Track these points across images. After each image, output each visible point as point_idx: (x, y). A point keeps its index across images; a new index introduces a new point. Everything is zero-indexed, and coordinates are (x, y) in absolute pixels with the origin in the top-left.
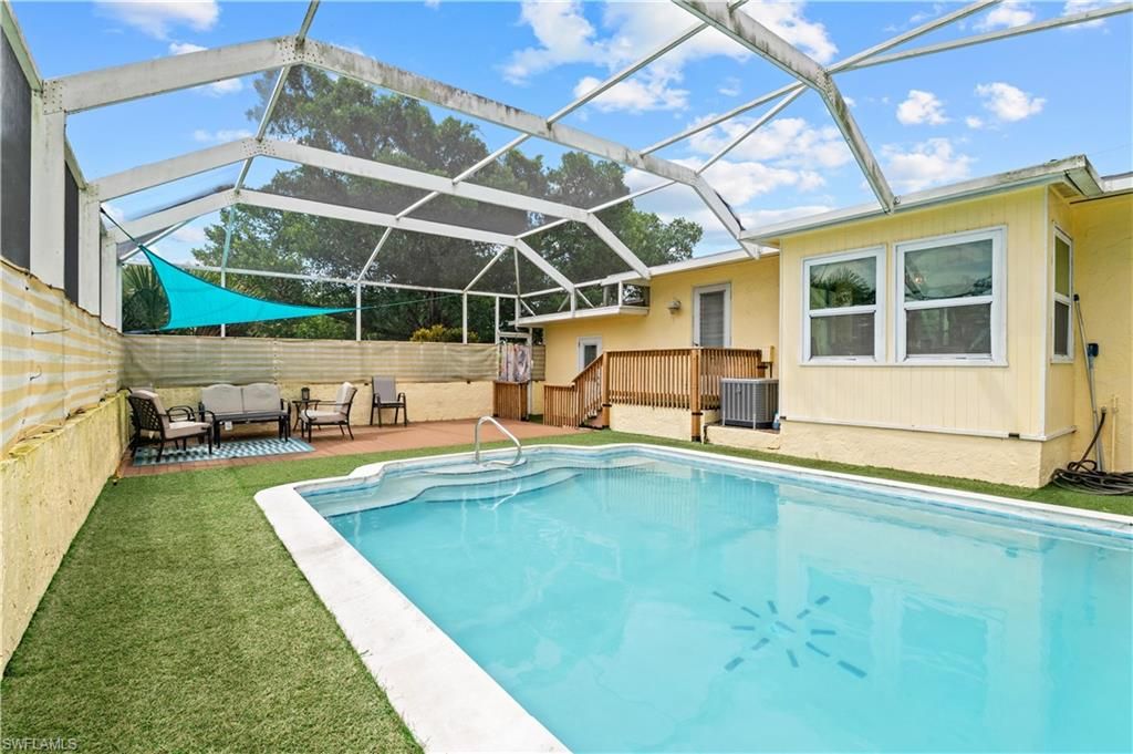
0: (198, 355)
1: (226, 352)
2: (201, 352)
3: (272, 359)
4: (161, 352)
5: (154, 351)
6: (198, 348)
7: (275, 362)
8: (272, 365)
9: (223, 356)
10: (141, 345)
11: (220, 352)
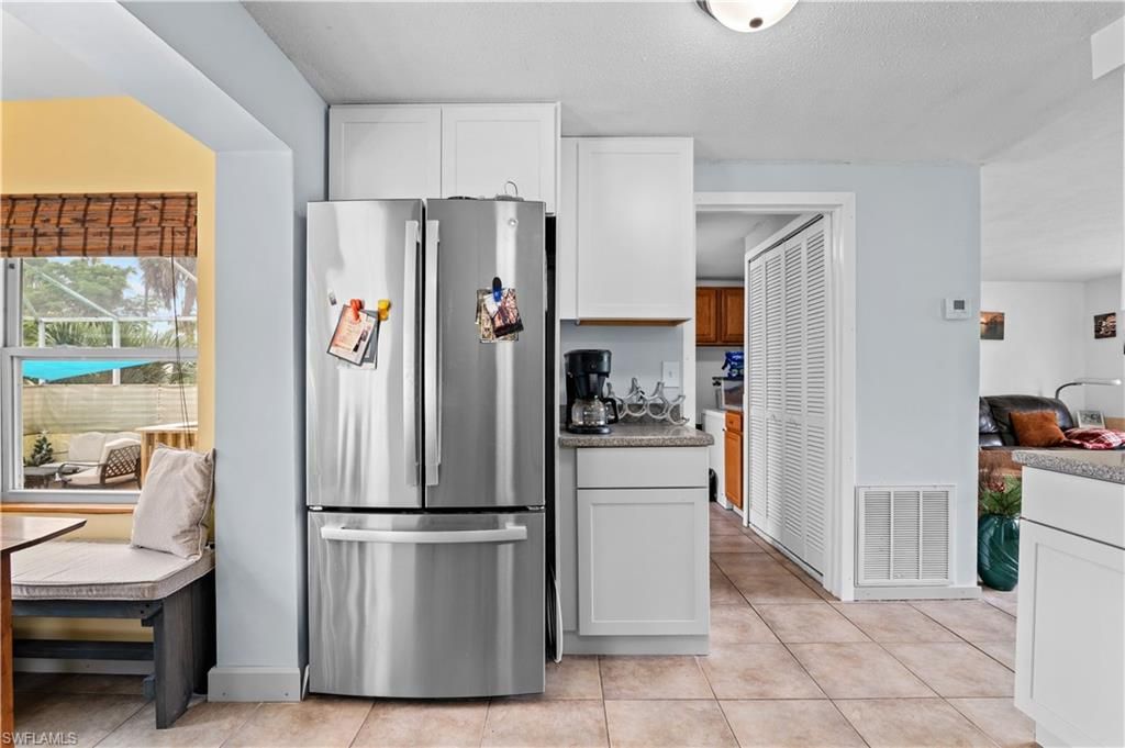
0: (94, 403)
1: (117, 400)
2: (97, 400)
3: (155, 406)
4: (68, 400)
5: (62, 400)
6: (95, 396)
7: (158, 409)
8: (155, 412)
9: (115, 403)
10: (54, 393)
11: (112, 400)
